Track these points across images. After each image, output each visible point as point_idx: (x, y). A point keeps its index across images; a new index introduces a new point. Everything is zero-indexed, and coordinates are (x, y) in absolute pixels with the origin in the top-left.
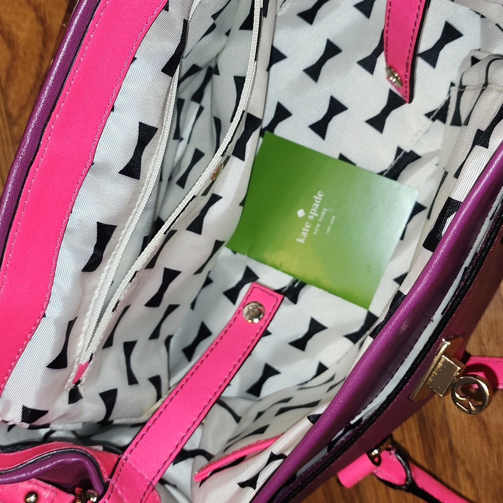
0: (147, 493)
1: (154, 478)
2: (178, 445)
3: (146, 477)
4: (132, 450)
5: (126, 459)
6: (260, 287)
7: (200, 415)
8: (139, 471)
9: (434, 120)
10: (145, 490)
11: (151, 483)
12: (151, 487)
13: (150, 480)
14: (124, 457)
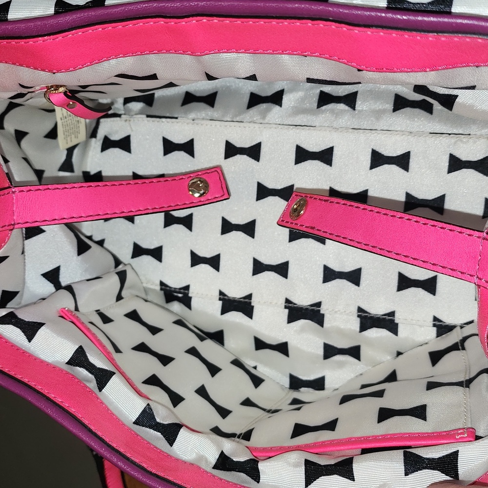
0: (6, 228)
1: (19, 223)
2: (55, 219)
3: (15, 218)
4: (23, 191)
5: (13, 192)
6: (221, 174)
7: (89, 216)
8: (14, 209)
9: (434, 325)
10: (7, 224)
11: (14, 225)
12: (12, 227)
13: (16, 222)
14: (14, 190)
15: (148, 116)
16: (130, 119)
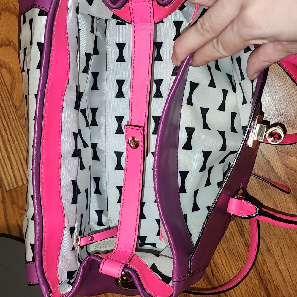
15: (108, 211)
16: (110, 220)
